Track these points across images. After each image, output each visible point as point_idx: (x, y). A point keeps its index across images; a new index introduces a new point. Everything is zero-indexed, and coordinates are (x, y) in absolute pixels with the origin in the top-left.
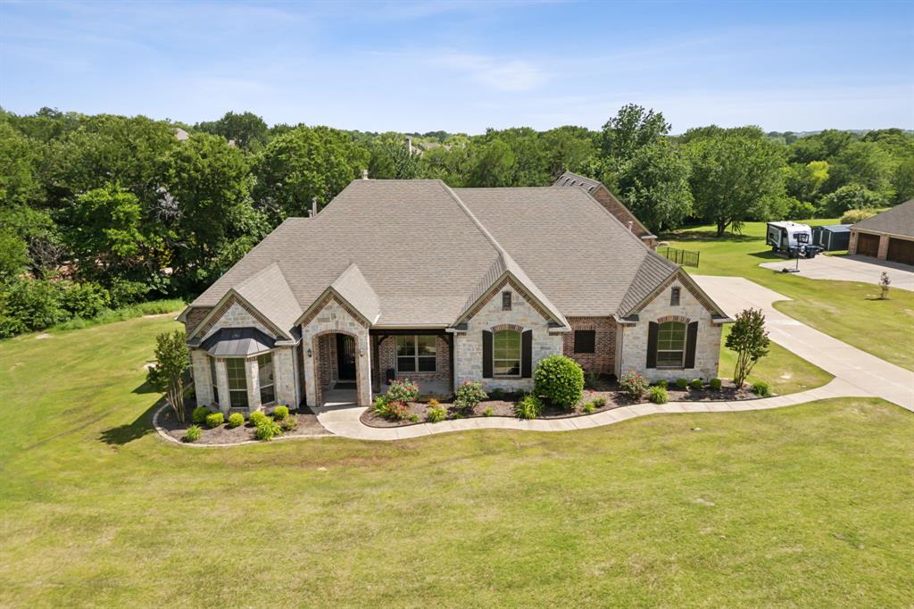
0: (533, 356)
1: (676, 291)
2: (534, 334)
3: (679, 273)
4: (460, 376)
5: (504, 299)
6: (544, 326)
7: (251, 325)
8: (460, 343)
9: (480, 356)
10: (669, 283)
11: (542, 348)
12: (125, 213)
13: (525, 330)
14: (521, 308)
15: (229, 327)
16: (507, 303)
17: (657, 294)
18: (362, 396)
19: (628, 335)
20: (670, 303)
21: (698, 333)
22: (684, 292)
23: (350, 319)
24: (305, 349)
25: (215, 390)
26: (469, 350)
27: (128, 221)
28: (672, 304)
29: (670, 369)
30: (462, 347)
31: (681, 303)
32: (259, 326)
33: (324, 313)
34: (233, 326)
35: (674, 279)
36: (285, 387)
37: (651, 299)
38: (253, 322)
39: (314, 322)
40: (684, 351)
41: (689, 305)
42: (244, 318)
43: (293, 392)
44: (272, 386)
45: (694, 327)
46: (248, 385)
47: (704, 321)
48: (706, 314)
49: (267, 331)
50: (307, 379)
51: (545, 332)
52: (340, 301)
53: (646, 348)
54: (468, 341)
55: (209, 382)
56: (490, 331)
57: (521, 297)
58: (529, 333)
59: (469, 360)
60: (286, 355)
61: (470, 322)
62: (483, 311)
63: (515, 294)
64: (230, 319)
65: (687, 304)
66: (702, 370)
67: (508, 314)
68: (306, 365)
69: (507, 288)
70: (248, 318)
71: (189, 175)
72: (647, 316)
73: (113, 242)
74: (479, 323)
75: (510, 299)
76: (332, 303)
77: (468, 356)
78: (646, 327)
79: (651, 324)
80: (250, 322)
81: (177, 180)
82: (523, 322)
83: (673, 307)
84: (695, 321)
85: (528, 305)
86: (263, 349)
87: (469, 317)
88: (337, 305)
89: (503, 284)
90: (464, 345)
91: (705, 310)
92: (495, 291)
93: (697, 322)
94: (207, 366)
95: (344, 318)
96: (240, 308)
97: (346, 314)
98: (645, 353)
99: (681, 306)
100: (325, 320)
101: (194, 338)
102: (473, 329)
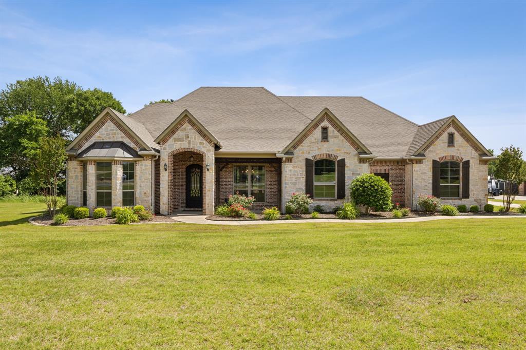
0: (346, 180)
1: (451, 136)
2: (347, 162)
3: (453, 120)
4: (286, 197)
5: (323, 133)
6: (355, 156)
7: (121, 140)
8: (287, 170)
9: (303, 180)
10: (446, 129)
11: (353, 174)
12: (36, 130)
13: (339, 158)
14: (336, 141)
15: (102, 141)
16: (325, 136)
17: (437, 137)
18: (207, 206)
19: (417, 171)
20: (447, 145)
21: (470, 170)
22: (458, 137)
23: (199, 139)
24: (162, 164)
25: (85, 194)
26: (294, 175)
27: (38, 136)
28: (449, 146)
29: (451, 199)
30: (288, 173)
31: (455, 145)
32: (127, 141)
33: (179, 134)
34: (105, 140)
35: (449, 126)
36: (143, 194)
37: (433, 142)
38: (122, 137)
39: (171, 141)
40: (461, 184)
41: (462, 147)
42: (115, 134)
43: (150, 198)
44: (133, 192)
45: (467, 164)
46: (113, 186)
47: (474, 160)
48: (475, 154)
49: (132, 145)
50: (161, 190)
51: (356, 160)
52: (193, 123)
53: (431, 181)
54: (294, 167)
55: (80, 188)
56: (312, 159)
57: (336, 132)
58: (343, 160)
59: (295, 184)
60: (146, 165)
61: (295, 151)
62: (306, 142)
63: (331, 129)
64: (103, 134)
65: (459, 146)
66: (475, 200)
67: (326, 145)
68: (162, 178)
69: (325, 123)
70: (118, 134)
71: (86, 108)
72: (431, 155)
73: (25, 148)
74: (303, 153)
75: (327, 133)
76: (187, 126)
77: (294, 180)
78: (430, 165)
79: (434, 162)
80: (120, 137)
81: (76, 110)
82: (339, 152)
83: (450, 148)
84: (467, 160)
85: (341, 138)
86: (128, 156)
87: (295, 147)
88: (190, 127)
89: (321, 120)
90: (290, 170)
91: (474, 152)
92: (316, 126)
93: (469, 161)
94: (80, 174)
95: (195, 139)
96: (112, 125)
97: (197, 135)
98: (431, 186)
99: (456, 148)
100: (180, 140)
101: (72, 149)
102: (298, 157)
